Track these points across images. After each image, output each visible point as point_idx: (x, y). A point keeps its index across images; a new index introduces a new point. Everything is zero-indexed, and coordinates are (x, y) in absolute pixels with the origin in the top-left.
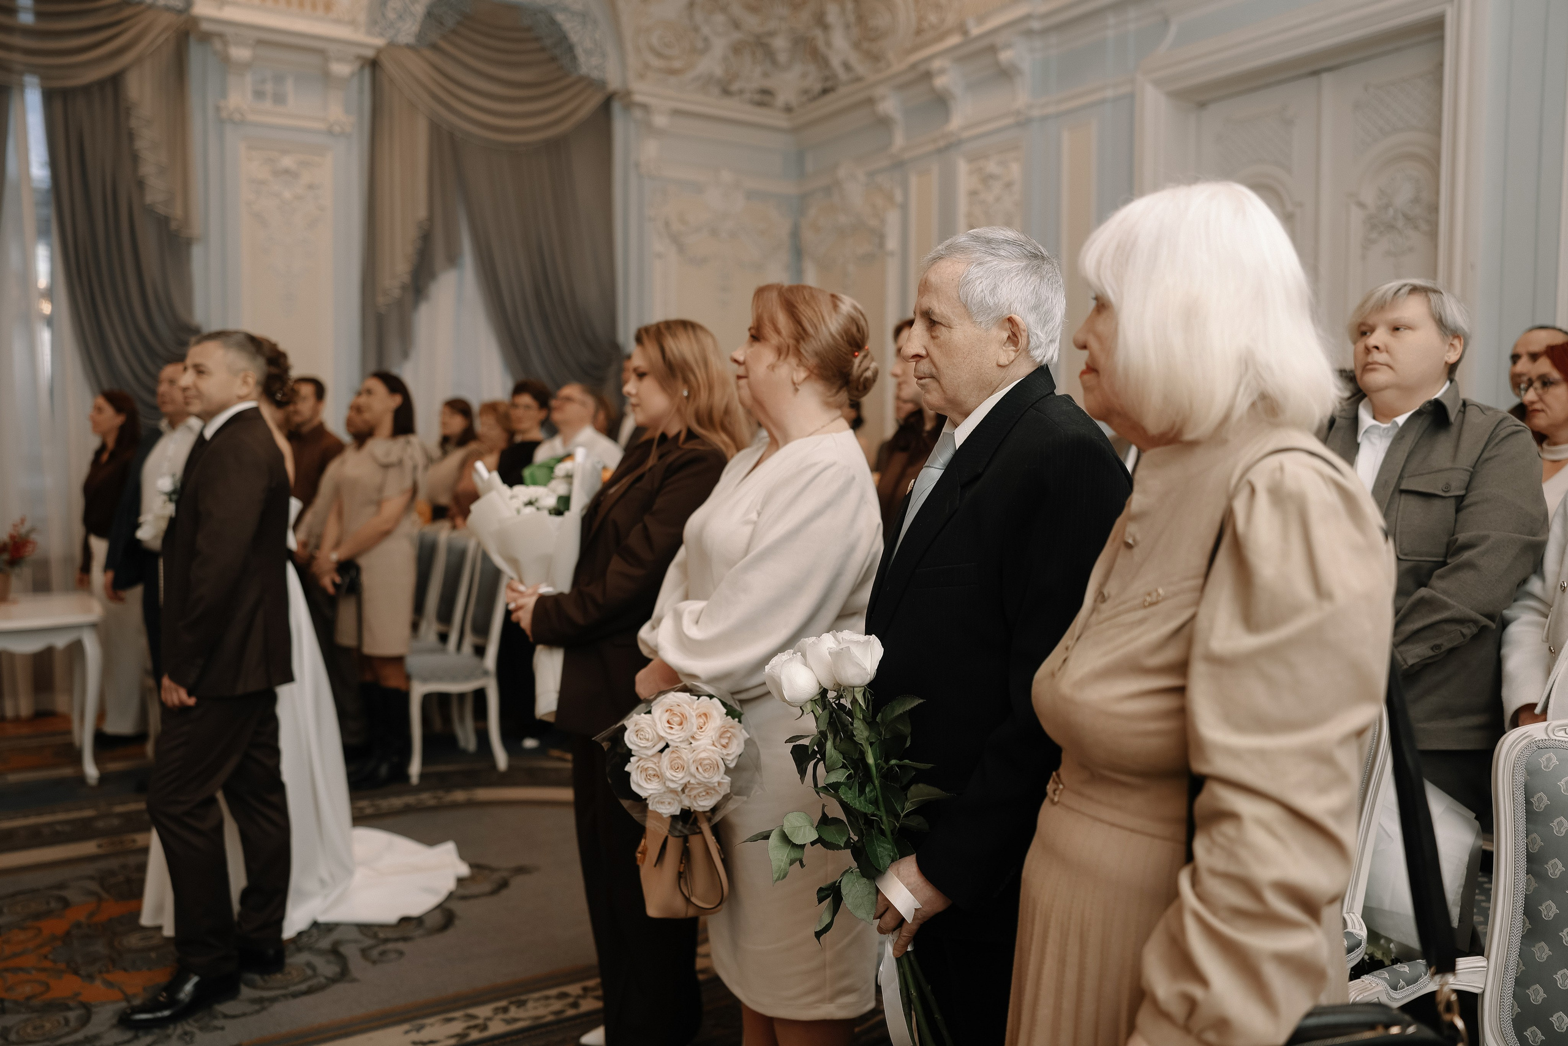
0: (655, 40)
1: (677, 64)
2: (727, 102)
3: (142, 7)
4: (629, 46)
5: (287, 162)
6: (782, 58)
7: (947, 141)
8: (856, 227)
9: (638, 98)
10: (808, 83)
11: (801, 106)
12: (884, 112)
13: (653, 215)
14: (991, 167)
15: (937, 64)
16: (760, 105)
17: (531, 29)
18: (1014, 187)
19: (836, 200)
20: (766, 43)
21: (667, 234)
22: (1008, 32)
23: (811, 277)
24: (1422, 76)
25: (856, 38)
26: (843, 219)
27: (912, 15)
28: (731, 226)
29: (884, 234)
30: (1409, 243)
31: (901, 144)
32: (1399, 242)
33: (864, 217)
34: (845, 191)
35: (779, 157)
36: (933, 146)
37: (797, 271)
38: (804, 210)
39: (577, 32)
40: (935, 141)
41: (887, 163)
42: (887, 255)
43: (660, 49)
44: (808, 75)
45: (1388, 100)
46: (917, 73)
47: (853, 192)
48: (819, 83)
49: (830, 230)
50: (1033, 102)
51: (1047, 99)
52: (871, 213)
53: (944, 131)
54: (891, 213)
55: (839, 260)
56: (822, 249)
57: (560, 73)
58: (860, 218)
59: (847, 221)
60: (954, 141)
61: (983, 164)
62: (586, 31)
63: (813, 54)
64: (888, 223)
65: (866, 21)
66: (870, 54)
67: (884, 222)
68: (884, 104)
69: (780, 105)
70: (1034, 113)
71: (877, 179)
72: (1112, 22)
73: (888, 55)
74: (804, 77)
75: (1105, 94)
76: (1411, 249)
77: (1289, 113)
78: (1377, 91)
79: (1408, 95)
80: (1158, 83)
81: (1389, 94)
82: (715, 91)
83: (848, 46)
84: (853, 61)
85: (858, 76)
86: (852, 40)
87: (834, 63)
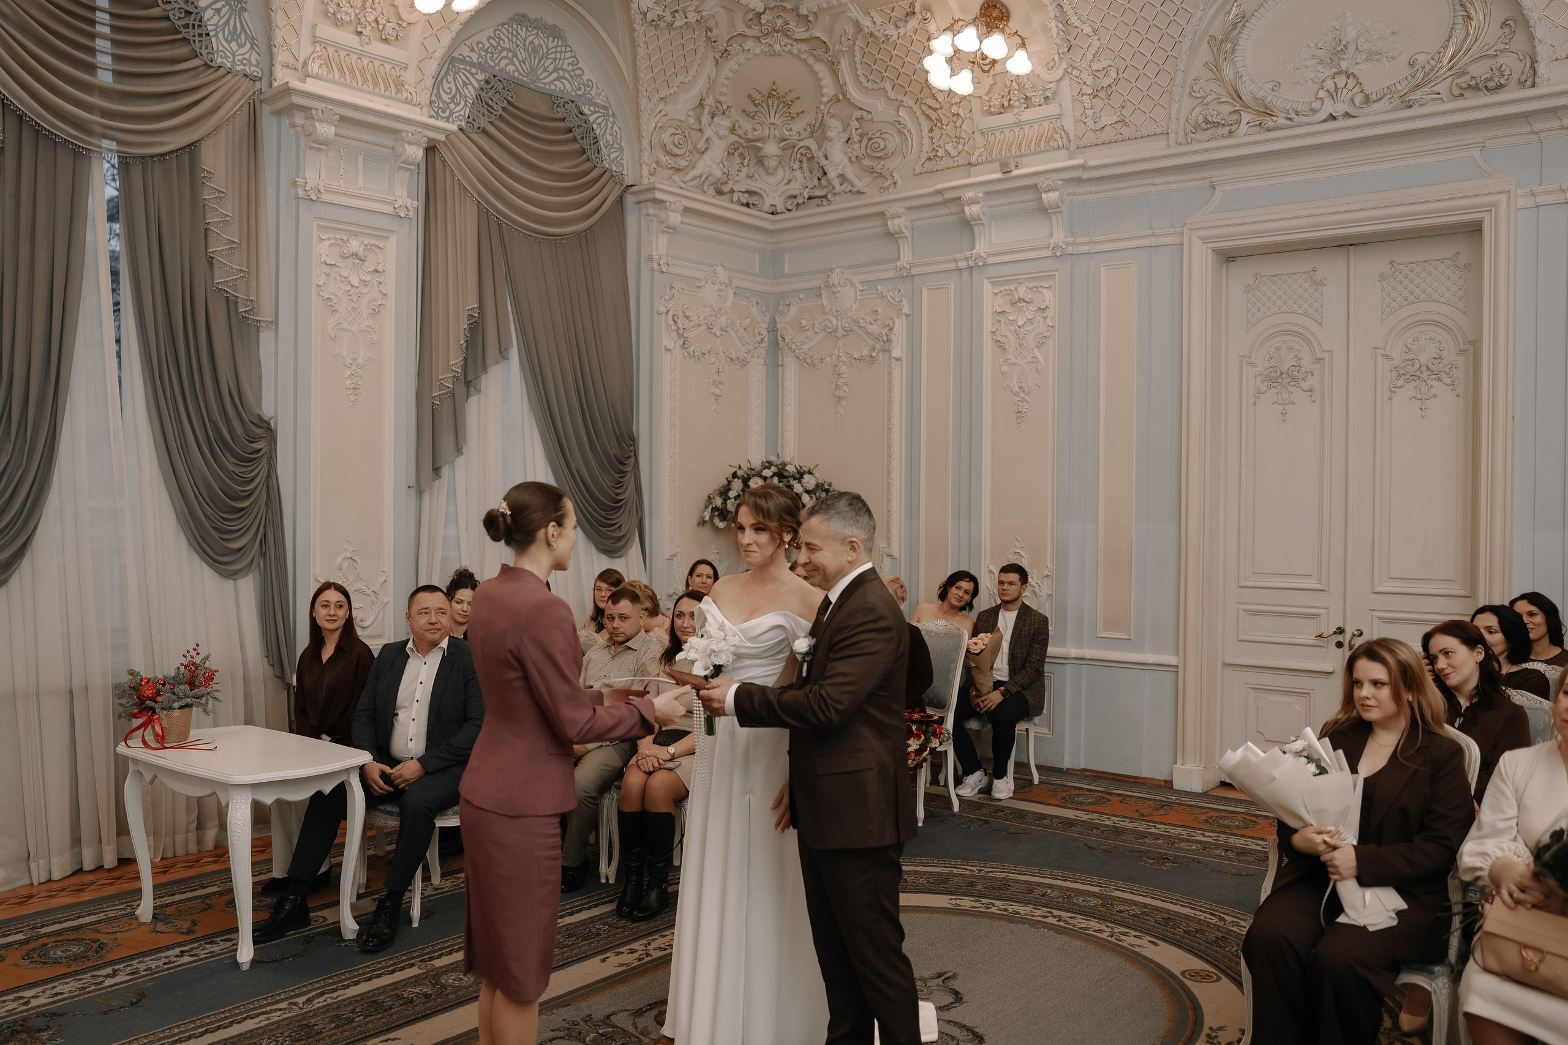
0: (666, 138)
1: (683, 163)
2: (719, 200)
3: (221, 72)
4: (645, 143)
5: (355, 245)
6: (772, 163)
7: (971, 263)
8: (851, 330)
9: (658, 195)
10: (794, 188)
11: (789, 210)
12: (897, 229)
13: (663, 309)
14: (1022, 292)
15: (969, 194)
16: (747, 205)
17: (563, 120)
18: (1047, 312)
19: (825, 303)
20: (760, 149)
21: (674, 327)
22: (1055, 176)
23: (791, 373)
24: (1442, 261)
25: (855, 154)
26: (834, 321)
27: (926, 141)
28: (722, 321)
29: (889, 340)
30: (1433, 392)
31: (910, 259)
32: (1424, 389)
33: (861, 321)
34: (838, 295)
35: (757, 256)
36: (952, 266)
37: (774, 366)
38: (780, 308)
39: (600, 124)
40: (955, 261)
41: (891, 274)
42: (893, 360)
43: (670, 147)
44: (794, 181)
45: (1411, 275)
46: (939, 199)
47: (848, 297)
48: (807, 190)
49: (817, 330)
50: (1070, 240)
51: (1088, 239)
52: (869, 318)
53: (968, 254)
54: (897, 322)
55: (828, 360)
56: (805, 348)
57: (589, 165)
58: (857, 322)
59: (839, 324)
60: (981, 264)
61: (1012, 288)
62: (607, 124)
63: (801, 161)
64: (895, 331)
65: (870, 139)
66: (870, 171)
67: (891, 329)
68: (897, 221)
69: (766, 207)
70: (1070, 249)
71: (879, 288)
72: (1157, 180)
73: (894, 174)
74: (789, 182)
75: (1147, 242)
76: (1434, 396)
77: (1319, 275)
78: (1401, 267)
79: (1430, 274)
80: (1205, 240)
81: (1412, 271)
82: (712, 191)
83: (846, 160)
84: (850, 174)
85: (856, 189)
86: (850, 155)
87: (832, 174)
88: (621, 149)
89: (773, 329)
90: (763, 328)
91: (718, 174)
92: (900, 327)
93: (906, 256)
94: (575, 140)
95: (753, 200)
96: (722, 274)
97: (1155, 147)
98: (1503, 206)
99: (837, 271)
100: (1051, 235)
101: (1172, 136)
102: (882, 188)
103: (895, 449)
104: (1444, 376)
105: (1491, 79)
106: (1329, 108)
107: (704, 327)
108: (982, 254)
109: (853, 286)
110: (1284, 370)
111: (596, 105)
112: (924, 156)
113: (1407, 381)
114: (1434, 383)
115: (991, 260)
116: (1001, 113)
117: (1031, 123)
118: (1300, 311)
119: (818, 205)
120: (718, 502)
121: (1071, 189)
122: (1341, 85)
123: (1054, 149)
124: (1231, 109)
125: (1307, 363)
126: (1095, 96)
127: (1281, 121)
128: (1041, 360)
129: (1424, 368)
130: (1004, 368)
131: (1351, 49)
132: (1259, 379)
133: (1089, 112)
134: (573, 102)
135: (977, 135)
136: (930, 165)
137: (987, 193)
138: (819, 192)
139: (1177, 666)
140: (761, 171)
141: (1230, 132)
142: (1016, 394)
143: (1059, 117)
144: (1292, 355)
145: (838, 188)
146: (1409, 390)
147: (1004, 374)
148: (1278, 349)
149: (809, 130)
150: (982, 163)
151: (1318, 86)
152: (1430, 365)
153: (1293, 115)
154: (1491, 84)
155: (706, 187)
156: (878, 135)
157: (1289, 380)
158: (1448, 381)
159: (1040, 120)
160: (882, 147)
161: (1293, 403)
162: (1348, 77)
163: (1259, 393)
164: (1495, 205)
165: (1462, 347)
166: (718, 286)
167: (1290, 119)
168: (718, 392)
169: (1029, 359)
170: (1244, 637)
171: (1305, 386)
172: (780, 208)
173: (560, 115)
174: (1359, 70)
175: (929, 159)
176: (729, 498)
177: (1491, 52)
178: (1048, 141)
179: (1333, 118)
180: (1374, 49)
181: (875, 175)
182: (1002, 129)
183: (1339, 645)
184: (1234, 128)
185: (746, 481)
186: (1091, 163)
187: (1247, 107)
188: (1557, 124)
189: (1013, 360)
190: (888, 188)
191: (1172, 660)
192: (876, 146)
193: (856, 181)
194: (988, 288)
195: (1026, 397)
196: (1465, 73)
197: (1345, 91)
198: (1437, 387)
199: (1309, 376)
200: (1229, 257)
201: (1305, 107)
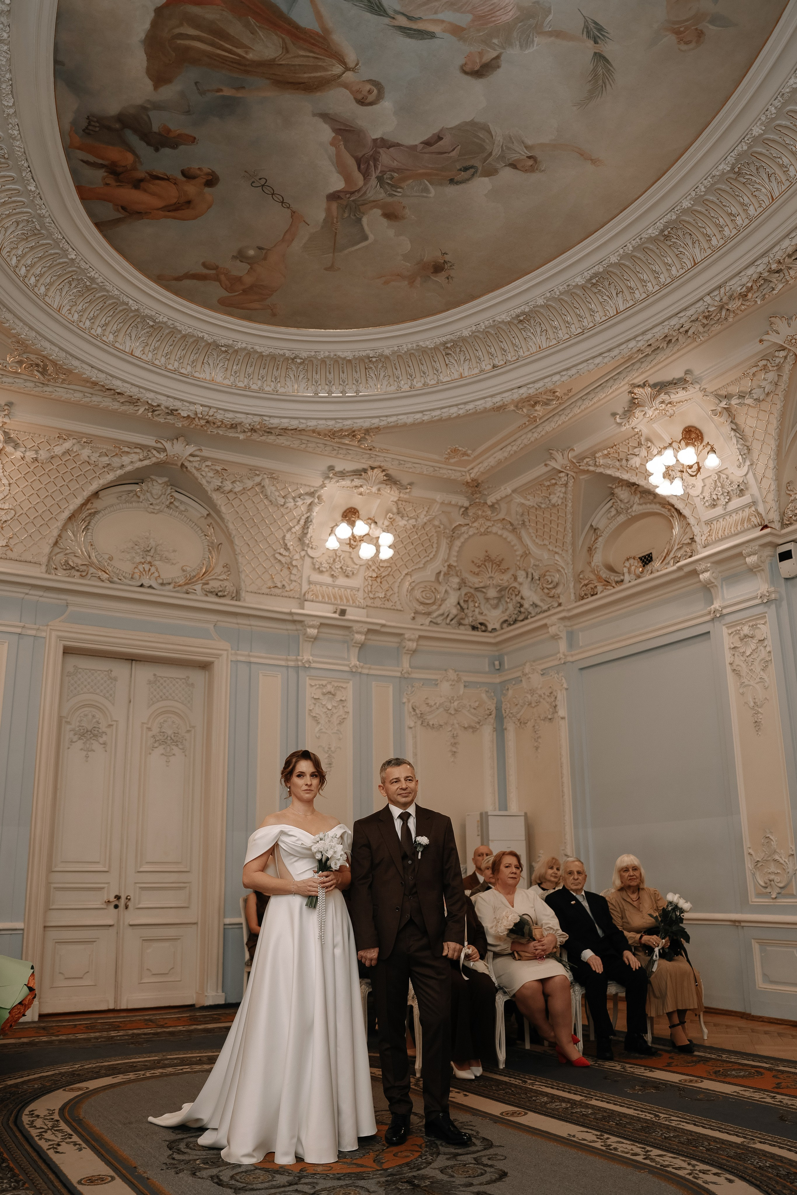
30: (173, 752)
32: (168, 750)
45: (165, 684)
72: (32, 592)
75: (19, 630)
76: (174, 755)
77: (114, 674)
78: (159, 678)
79: (174, 685)
80: (60, 638)
81: (165, 681)
97: (33, 571)
98: (224, 657)
101: (44, 567)
104: (180, 744)
105: (220, 591)
106: (142, 580)
110: (89, 729)
113: (160, 745)
114: (174, 747)
118: (102, 694)
122: (147, 569)
124: (81, 561)
125: (103, 727)
127: (115, 579)
129: (169, 738)
131: (153, 551)
132: (72, 733)
139: (23, 930)
141: (81, 575)
144: (95, 720)
146: (160, 750)
148: (86, 715)
151: (134, 566)
152: (172, 737)
153: (121, 577)
154: (220, 594)
157: (92, 735)
158: (181, 746)
161: (93, 751)
162: (151, 566)
163: (72, 742)
164: (221, 655)
165: (188, 728)
167: (119, 579)
170: (52, 907)
171: (101, 741)
174: (157, 563)
177: (220, 578)
179: (143, 586)
180: (166, 556)
183: (116, 907)
184: (84, 574)
187: (92, 563)
188: (247, 622)
191: (20, 925)
196: (208, 584)
197: (150, 574)
198: (176, 750)
199: (104, 735)
200: (68, 651)
201: (127, 575)
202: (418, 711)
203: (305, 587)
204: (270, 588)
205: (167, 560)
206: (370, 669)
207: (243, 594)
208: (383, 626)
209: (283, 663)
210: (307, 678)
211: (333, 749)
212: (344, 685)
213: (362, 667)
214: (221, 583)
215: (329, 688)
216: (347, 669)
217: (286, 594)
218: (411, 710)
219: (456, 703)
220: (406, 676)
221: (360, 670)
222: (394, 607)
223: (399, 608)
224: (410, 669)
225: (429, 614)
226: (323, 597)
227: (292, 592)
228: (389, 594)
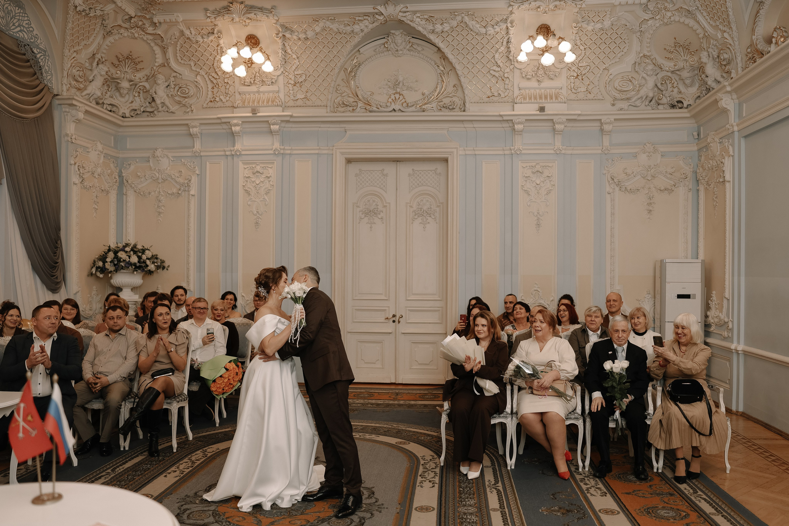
0: (75, 72)
2: (98, 107)
4: (65, 74)
6: (124, 91)
7: (233, 153)
8: (167, 180)
9: (74, 102)
10: (135, 105)
11: (132, 117)
12: (195, 133)
13: (73, 162)
14: (258, 168)
15: (235, 121)
16: (110, 111)
17: (24, 54)
18: (271, 179)
19: (152, 165)
20: (118, 83)
21: (78, 172)
22: (277, 118)
23: (131, 200)
24: (431, 171)
25: (171, 93)
26: (157, 175)
27: (210, 93)
28: (99, 170)
29: (189, 186)
30: (428, 221)
31: (200, 148)
32: (425, 220)
33: (173, 176)
34: (160, 162)
35: (113, 138)
36: (222, 153)
37: (121, 195)
38: (125, 165)
39: (42, 59)
40: (225, 151)
41: (190, 154)
42: (191, 196)
43: (77, 77)
44: (135, 102)
45: (420, 175)
46: (219, 121)
47: (165, 163)
48: (142, 108)
49: (147, 178)
50: (283, 147)
51: (290, 148)
52: (177, 175)
53: (232, 149)
54: (193, 178)
55: (153, 193)
56: (140, 186)
57: (37, 82)
58: (170, 176)
59: (160, 176)
60: (238, 154)
61: (253, 166)
62: (45, 60)
63: (139, 93)
64: (192, 182)
65: (180, 88)
66: (179, 103)
67: (190, 181)
68: (195, 129)
69: (120, 114)
70: (282, 152)
71: (182, 160)
72: (322, 126)
73: (192, 106)
74: (132, 102)
75: (317, 152)
76: (429, 223)
77: (385, 172)
78: (416, 172)
79: (427, 175)
80: (342, 153)
81: (420, 173)
82: (94, 102)
83: (165, 96)
84: (167, 102)
85: (171, 111)
86: (168, 93)
87: (158, 101)
88: (52, 74)
89: (120, 176)
90: (116, 175)
91: (99, 93)
92: (194, 180)
93: (198, 146)
94: (31, 66)
95: (114, 109)
96: (100, 147)
97: (321, 112)
98: (455, 153)
99: (160, 150)
100: (273, 144)
101: (328, 108)
102: (185, 112)
103: (192, 239)
104: (432, 215)
105: (451, 105)
106: (393, 106)
107: (90, 173)
108: (239, 149)
109: (168, 157)
110: (372, 210)
111: (40, 49)
112: (208, 100)
113: (418, 216)
114: (428, 218)
115: (243, 153)
116: (249, 86)
117: (264, 93)
118: (378, 186)
119: (148, 116)
120: (100, 264)
121: (283, 125)
122: (397, 98)
123: (275, 106)
124: (353, 100)
125: (380, 208)
126: (294, 85)
127: (375, 109)
128: (267, 200)
129: (425, 212)
130: (249, 203)
131: (401, 84)
132: (361, 213)
133: (291, 92)
134: (28, 45)
135: (237, 95)
136: (211, 104)
137: (243, 122)
138: (149, 109)
140: (117, 94)
141: (353, 110)
142: (255, 215)
143: (278, 92)
144: (374, 204)
145: (160, 109)
146: (419, 220)
147: (249, 205)
148: (369, 201)
149: (146, 78)
150: (240, 107)
151: (388, 97)
152: (427, 211)
153: (379, 107)
154: (451, 107)
155: (91, 99)
156: (184, 86)
157: (373, 214)
158: (433, 217)
159: (269, 92)
160: (187, 92)
161: (375, 223)
162: (400, 95)
163: (361, 218)
164: (452, 152)
165: (438, 205)
166: (97, 152)
167: (378, 108)
168: (96, 207)
169: (262, 199)
170: (355, 321)
171: (380, 217)
172: (127, 115)
173: (23, 52)
174: (404, 93)
175: (211, 101)
176: (107, 262)
177: (450, 95)
178: (273, 102)
179: (394, 110)
180: (409, 86)
181: (182, 105)
182: (249, 93)
183: (394, 321)
184: (355, 108)
185: (116, 252)
186: (294, 115)
187: (360, 100)
188: (472, 126)
189: (254, 199)
190: (188, 112)
192: (184, 91)
193: (171, 107)
194: (241, 166)
195: (260, 217)
196: (442, 101)
197: (399, 100)
198: (430, 219)
199: (381, 213)
200: (349, 161)
201: (384, 104)
202: (615, 180)
203: (517, 92)
204: (489, 97)
205: (409, 88)
206: (573, 150)
207: (467, 105)
208: (579, 115)
209: (501, 152)
210: (520, 162)
211: (541, 213)
212: (550, 165)
213: (565, 149)
214: (451, 99)
215: (538, 168)
216: (552, 152)
217: (501, 100)
218: (610, 179)
219: (652, 171)
220: (606, 152)
221: (563, 152)
222: (595, 98)
223: (601, 98)
224: (609, 147)
225: (628, 99)
226: (530, 98)
227: (507, 97)
228: (590, 87)
